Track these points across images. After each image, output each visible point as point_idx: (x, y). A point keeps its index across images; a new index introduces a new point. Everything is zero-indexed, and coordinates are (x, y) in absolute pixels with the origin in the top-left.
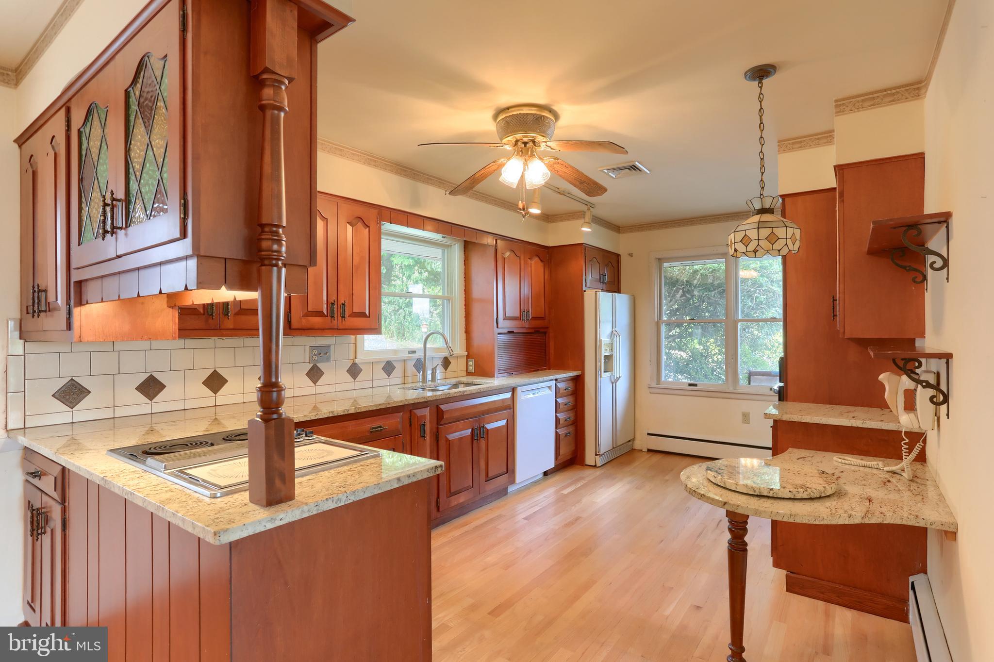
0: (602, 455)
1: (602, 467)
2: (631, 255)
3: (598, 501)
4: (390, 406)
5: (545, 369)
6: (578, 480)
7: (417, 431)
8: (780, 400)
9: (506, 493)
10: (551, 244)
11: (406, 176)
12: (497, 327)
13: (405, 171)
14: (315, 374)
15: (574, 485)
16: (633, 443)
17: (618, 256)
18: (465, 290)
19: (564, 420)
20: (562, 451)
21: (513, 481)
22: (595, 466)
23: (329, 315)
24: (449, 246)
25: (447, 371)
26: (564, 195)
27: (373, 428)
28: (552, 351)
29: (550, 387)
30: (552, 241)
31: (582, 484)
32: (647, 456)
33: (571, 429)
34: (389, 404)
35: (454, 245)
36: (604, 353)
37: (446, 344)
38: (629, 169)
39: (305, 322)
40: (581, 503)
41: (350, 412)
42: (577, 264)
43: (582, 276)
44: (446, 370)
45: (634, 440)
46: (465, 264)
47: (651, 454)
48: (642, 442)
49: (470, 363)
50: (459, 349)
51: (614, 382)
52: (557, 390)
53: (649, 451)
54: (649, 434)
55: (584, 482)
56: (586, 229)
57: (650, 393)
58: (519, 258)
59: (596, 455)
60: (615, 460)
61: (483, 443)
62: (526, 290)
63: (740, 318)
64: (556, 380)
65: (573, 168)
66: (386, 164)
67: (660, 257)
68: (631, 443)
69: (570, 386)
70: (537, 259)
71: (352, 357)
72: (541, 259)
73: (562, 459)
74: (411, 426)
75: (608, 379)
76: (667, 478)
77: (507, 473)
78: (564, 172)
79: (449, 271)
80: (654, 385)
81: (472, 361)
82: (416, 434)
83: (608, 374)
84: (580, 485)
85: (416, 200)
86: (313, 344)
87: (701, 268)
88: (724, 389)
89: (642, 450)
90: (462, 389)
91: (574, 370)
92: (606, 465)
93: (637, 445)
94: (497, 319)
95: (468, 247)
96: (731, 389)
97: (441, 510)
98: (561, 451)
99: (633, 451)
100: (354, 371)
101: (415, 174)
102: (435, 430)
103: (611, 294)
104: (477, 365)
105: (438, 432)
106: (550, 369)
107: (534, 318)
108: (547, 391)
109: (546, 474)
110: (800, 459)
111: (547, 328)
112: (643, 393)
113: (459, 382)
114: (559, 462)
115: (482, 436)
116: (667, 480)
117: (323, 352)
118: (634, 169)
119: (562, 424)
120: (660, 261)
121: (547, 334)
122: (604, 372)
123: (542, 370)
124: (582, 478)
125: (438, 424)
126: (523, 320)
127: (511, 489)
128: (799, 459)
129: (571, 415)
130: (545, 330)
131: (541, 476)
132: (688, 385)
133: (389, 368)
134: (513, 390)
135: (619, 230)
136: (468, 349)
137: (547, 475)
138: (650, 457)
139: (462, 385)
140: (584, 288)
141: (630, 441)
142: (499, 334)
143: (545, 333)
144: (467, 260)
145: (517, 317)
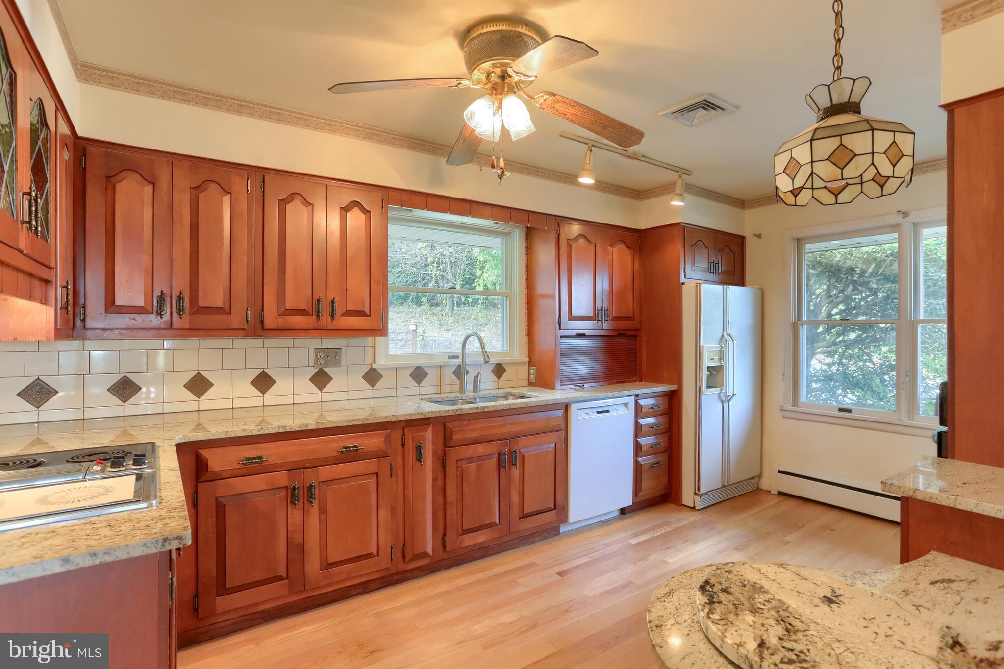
0: (702, 494)
1: (702, 511)
2: (759, 236)
3: (670, 561)
4: (369, 422)
5: (635, 381)
6: (660, 526)
7: (411, 453)
8: (940, 455)
9: (558, 533)
10: (643, 226)
11: (423, 150)
12: (560, 329)
13: (422, 145)
14: (321, 379)
15: (652, 532)
16: (759, 482)
17: (742, 239)
18: (527, 285)
19: (650, 446)
20: (646, 485)
21: (565, 520)
22: (694, 508)
23: (314, 313)
24: (509, 234)
25: (502, 379)
26: (637, 159)
27: (345, 448)
28: (644, 359)
29: (626, 405)
30: (643, 223)
31: (663, 532)
32: (777, 500)
33: (663, 458)
34: (367, 419)
35: (514, 232)
36: (707, 363)
37: (482, 348)
38: (703, 108)
39: (281, 322)
40: (647, 560)
41: (309, 428)
42: (675, 249)
43: (679, 265)
44: (499, 379)
45: (760, 476)
46: (527, 254)
47: (782, 498)
48: (771, 482)
49: (532, 371)
50: (520, 354)
51: (725, 401)
52: (639, 409)
53: (780, 493)
54: (779, 472)
55: (668, 529)
56: (677, 203)
57: (784, 417)
58: (593, 244)
59: (695, 494)
60: (727, 502)
61: (516, 472)
62: (603, 284)
63: (922, 317)
64: (637, 396)
65: (582, 105)
66: (394, 138)
67: (799, 235)
68: (753, 481)
69: (663, 403)
70: (621, 246)
71: (369, 360)
72: (629, 246)
73: (644, 494)
74: (403, 446)
75: (716, 397)
76: (789, 538)
77: (555, 509)
78: (574, 114)
79: (508, 262)
80: (789, 407)
81: (533, 369)
82: (411, 456)
83: (716, 391)
84: (659, 533)
85: (437, 177)
86: (319, 346)
87: (874, 250)
88: (893, 419)
89: (770, 491)
90: (511, 401)
91: (670, 382)
92: (711, 508)
93: (765, 484)
94: (559, 319)
95: (529, 234)
96: (905, 420)
97: (447, 549)
98: (643, 486)
99: (758, 491)
100: (372, 377)
101: (435, 148)
102: (440, 453)
103: (722, 286)
104: (539, 374)
105: (444, 455)
106: (641, 381)
107: (616, 318)
108: (622, 411)
109: (623, 511)
110: (938, 585)
111: (637, 330)
112: (773, 417)
113: (509, 393)
114: (639, 499)
115: (514, 463)
116: (788, 542)
117: (332, 356)
118: (713, 108)
119: (645, 452)
120: (799, 242)
121: (638, 338)
122: (708, 387)
123: (630, 382)
124: (668, 523)
125: (445, 446)
126: (598, 320)
127: (563, 529)
128: (936, 582)
129: (663, 440)
130: (634, 333)
131: (617, 513)
132: (838, 410)
133: (419, 374)
134: (566, 407)
135: (744, 204)
136: (530, 356)
137: (624, 514)
138: (779, 502)
139: (512, 397)
140: (683, 280)
141: (753, 478)
142: (562, 337)
143: (636, 336)
144: (530, 249)
145: (590, 317)
